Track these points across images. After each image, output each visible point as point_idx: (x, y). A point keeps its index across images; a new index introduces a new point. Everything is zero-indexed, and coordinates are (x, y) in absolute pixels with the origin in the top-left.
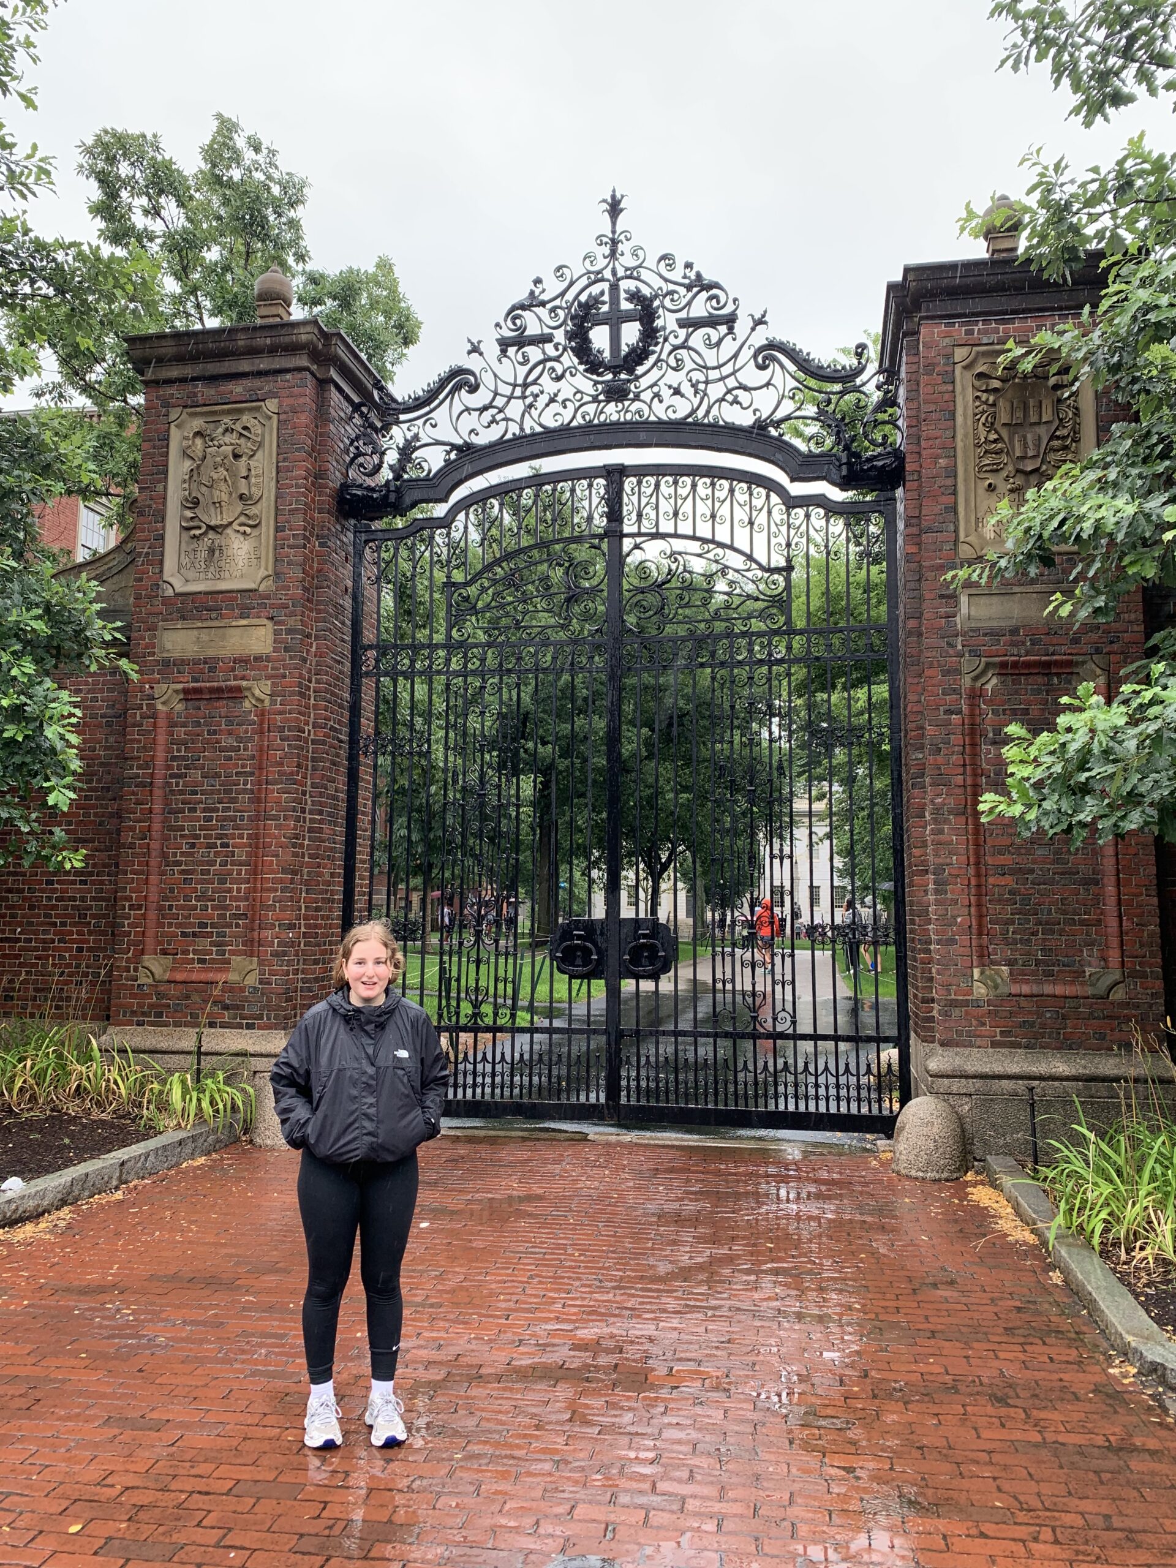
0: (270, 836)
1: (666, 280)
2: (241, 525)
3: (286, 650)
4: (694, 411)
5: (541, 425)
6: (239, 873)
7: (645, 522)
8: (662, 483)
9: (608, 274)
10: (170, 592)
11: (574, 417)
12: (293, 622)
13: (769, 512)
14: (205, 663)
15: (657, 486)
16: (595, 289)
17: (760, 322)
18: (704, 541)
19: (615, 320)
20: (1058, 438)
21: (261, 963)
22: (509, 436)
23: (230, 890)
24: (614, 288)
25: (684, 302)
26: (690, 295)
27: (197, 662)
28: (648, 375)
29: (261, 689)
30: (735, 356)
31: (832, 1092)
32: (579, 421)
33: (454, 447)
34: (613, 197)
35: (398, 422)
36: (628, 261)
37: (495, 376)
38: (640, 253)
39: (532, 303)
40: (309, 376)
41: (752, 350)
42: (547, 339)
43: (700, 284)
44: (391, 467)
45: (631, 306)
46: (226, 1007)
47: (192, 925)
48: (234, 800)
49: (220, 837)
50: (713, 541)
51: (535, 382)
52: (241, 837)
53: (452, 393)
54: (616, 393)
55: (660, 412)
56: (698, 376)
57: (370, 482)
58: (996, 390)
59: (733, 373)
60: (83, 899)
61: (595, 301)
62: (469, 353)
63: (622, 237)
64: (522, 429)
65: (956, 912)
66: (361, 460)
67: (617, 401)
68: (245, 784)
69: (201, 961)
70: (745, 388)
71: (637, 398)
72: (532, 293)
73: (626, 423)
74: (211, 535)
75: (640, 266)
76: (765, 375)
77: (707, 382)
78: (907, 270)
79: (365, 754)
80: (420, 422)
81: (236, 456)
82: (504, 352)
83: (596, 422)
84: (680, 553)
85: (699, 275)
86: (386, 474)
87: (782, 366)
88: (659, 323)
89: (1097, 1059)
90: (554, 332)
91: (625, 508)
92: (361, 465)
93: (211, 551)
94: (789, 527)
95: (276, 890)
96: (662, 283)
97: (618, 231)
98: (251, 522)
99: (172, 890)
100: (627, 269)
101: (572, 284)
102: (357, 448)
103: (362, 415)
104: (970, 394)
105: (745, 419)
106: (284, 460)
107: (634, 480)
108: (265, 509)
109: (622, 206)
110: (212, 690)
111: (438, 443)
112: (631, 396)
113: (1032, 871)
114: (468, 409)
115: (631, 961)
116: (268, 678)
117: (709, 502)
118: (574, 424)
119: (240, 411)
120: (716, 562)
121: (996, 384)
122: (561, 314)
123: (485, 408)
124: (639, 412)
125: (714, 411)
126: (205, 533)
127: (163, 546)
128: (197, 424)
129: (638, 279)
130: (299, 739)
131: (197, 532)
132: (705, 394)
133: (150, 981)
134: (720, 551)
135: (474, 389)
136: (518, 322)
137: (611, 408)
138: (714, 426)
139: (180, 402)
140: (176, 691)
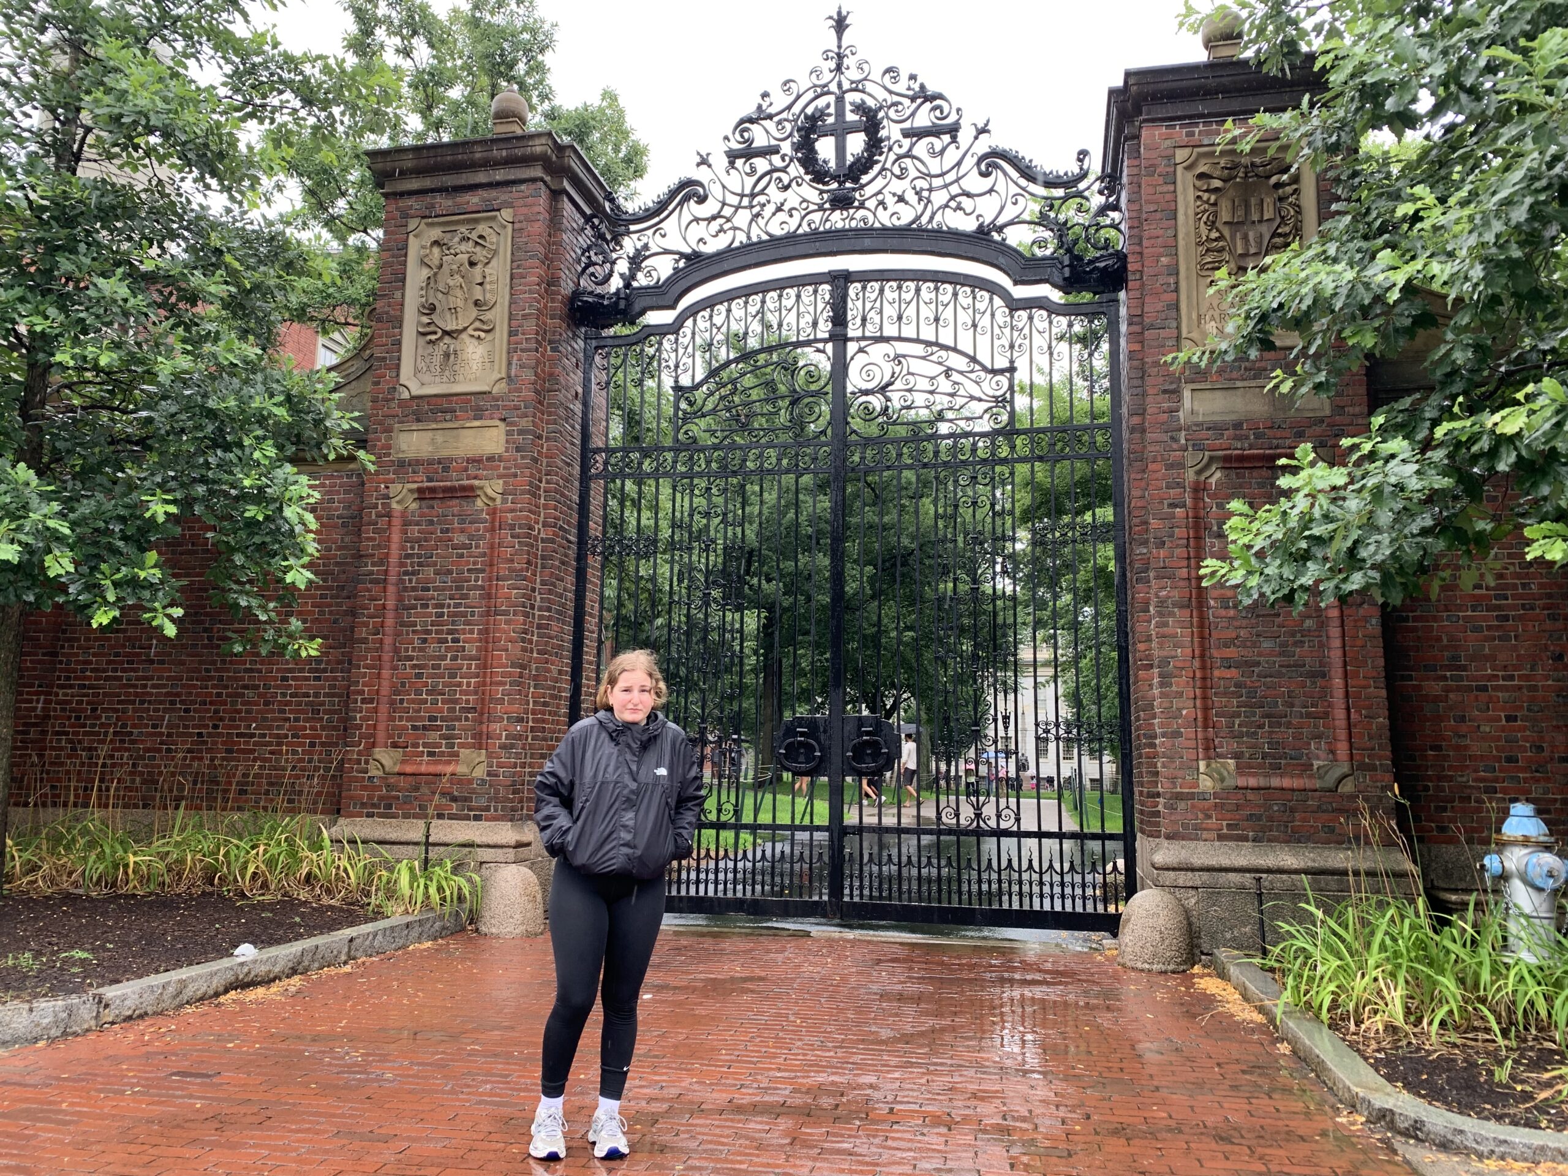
0: (499, 630)
1: (891, 92)
2: (476, 330)
3: (518, 449)
4: (918, 218)
5: (767, 233)
6: (469, 667)
7: (869, 326)
8: (887, 288)
9: (833, 87)
10: (406, 395)
11: (800, 225)
12: (525, 423)
13: (993, 315)
14: (439, 463)
15: (882, 291)
16: (821, 102)
17: (983, 130)
18: (928, 344)
19: (841, 131)
20: (1280, 235)
21: (489, 756)
22: (736, 244)
23: (460, 684)
24: (840, 100)
25: (908, 112)
26: (914, 105)
27: (430, 462)
28: (872, 184)
29: (493, 488)
30: (959, 164)
31: (1057, 890)
32: (805, 228)
33: (682, 255)
34: (839, 13)
35: (628, 233)
36: (853, 74)
37: (724, 187)
38: (865, 66)
39: (760, 116)
40: (543, 187)
41: (975, 159)
42: (775, 150)
43: (924, 96)
44: (622, 275)
45: (856, 118)
46: (454, 799)
47: (422, 719)
48: (465, 597)
49: (450, 632)
50: (936, 344)
51: (762, 192)
52: (471, 632)
53: (681, 204)
54: (842, 202)
55: (884, 219)
56: (921, 184)
57: (599, 290)
58: (1216, 190)
59: (957, 180)
60: (317, 695)
61: (821, 114)
62: (698, 165)
63: (848, 52)
64: (749, 238)
65: (1181, 705)
66: (591, 269)
67: (842, 209)
68: (476, 580)
69: (430, 754)
70: (968, 195)
71: (862, 206)
72: (760, 107)
73: (851, 230)
74: (447, 339)
75: (865, 79)
76: (987, 183)
77: (930, 190)
78: (1128, 74)
79: (593, 554)
80: (650, 232)
81: (472, 264)
82: (732, 164)
83: (821, 229)
84: (904, 356)
85: (922, 87)
86: (616, 283)
87: (1005, 174)
88: (883, 133)
89: (1326, 853)
90: (782, 144)
91: (849, 313)
92: (593, 274)
93: (447, 355)
94: (1012, 328)
95: (504, 684)
96: (886, 95)
97: (844, 44)
98: (485, 327)
99: (403, 684)
100: (852, 82)
101: (798, 97)
102: (589, 257)
103: (593, 227)
104: (1191, 194)
105: (968, 225)
106: (518, 267)
107: (859, 285)
108: (499, 316)
109: (848, 22)
110: (446, 490)
111: (667, 252)
112: (856, 204)
113: (1258, 664)
114: (697, 220)
115: (854, 758)
116: (499, 477)
117: (933, 306)
118: (800, 231)
119: (476, 221)
120: (940, 363)
121: (1217, 183)
122: (788, 126)
123: (714, 218)
124: (864, 219)
125: (938, 218)
126: (440, 339)
127: (399, 351)
128: (436, 233)
129: (863, 91)
130: (529, 536)
131: (433, 337)
132: (929, 201)
133: (380, 773)
134: (943, 353)
135: (702, 200)
136: (746, 135)
137: (837, 216)
138: (939, 231)
139: (418, 213)
140: (411, 491)
